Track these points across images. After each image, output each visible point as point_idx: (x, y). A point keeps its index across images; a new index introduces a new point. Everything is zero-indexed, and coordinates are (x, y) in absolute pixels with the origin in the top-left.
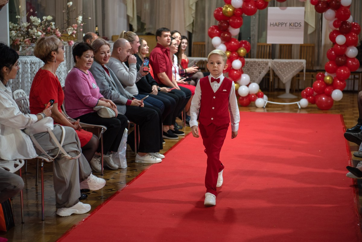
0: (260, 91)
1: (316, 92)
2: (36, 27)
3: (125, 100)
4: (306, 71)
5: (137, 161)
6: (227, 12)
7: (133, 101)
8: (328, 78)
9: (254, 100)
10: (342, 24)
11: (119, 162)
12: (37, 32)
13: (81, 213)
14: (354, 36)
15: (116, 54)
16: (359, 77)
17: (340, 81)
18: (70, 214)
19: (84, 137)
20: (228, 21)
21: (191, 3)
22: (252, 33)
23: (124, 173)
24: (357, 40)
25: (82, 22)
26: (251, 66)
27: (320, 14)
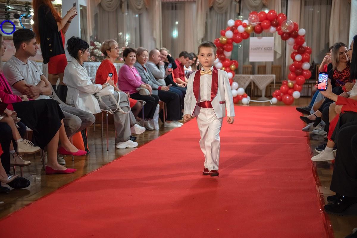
0: (245, 93)
1: (282, 93)
2: (98, 49)
3: (157, 87)
4: (276, 83)
5: (165, 126)
6: (223, 41)
7: (162, 87)
8: (290, 84)
9: (241, 99)
10: (299, 47)
11: (154, 126)
12: (99, 52)
13: (131, 147)
14: (307, 55)
15: (151, 59)
16: (312, 86)
17: (299, 85)
18: (125, 148)
19: (132, 102)
20: (223, 47)
21: (198, 39)
22: (239, 59)
23: (157, 133)
24: (309, 58)
25: (128, 46)
26: (239, 79)
27: (285, 41)
